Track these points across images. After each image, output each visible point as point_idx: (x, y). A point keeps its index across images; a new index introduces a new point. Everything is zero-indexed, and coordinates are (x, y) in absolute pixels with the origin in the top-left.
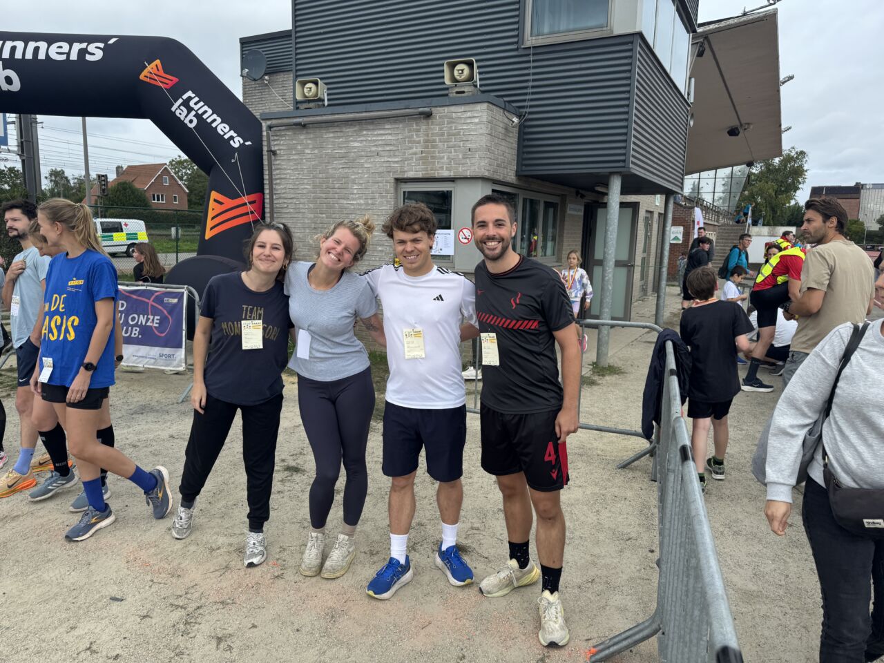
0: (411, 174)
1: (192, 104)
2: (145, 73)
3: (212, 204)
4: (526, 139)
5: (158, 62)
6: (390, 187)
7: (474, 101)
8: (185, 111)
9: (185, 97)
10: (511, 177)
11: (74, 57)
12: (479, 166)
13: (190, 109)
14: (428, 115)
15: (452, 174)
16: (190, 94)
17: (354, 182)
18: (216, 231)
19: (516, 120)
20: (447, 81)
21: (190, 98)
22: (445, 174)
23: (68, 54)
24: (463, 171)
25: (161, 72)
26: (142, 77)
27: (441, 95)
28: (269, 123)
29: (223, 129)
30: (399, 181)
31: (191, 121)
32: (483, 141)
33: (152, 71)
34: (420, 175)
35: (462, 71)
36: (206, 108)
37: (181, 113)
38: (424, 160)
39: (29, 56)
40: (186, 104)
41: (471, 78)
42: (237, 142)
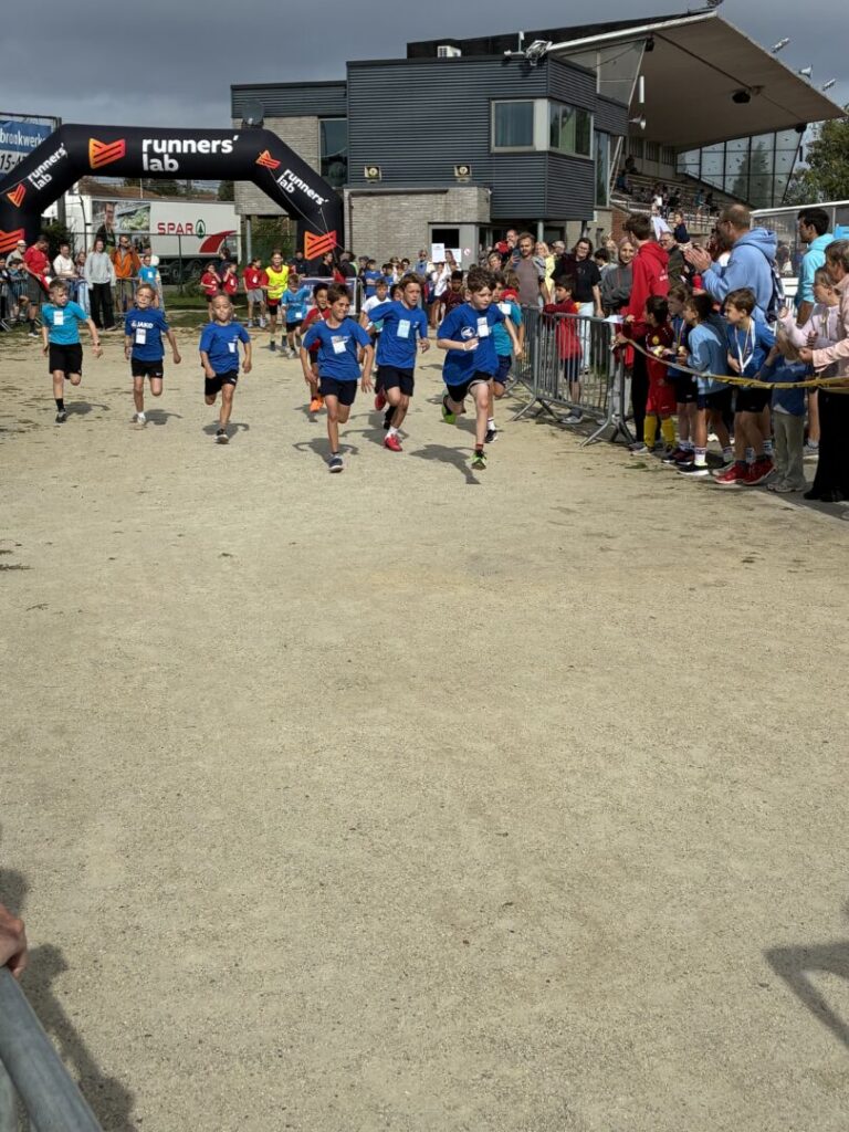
0: (435, 221)
1: (290, 178)
2: (260, 159)
3: (306, 240)
4: (493, 200)
5: (267, 152)
6: (426, 227)
7: (470, 185)
8: (286, 183)
9: (286, 173)
10: (488, 220)
11: (214, 150)
12: (474, 217)
13: (289, 181)
14: (445, 192)
15: (459, 221)
16: (288, 171)
17: (403, 224)
18: (311, 257)
19: (490, 192)
20: (457, 175)
21: (288, 175)
22: (456, 220)
24: (465, 219)
25: (270, 159)
26: (258, 162)
27: (453, 180)
28: (351, 190)
29: (310, 193)
30: (430, 223)
31: (290, 189)
32: (476, 205)
33: (264, 157)
34: (442, 221)
35: (464, 170)
36: (299, 180)
37: (283, 184)
38: (445, 213)
40: (286, 178)
41: (468, 173)
42: (320, 201)
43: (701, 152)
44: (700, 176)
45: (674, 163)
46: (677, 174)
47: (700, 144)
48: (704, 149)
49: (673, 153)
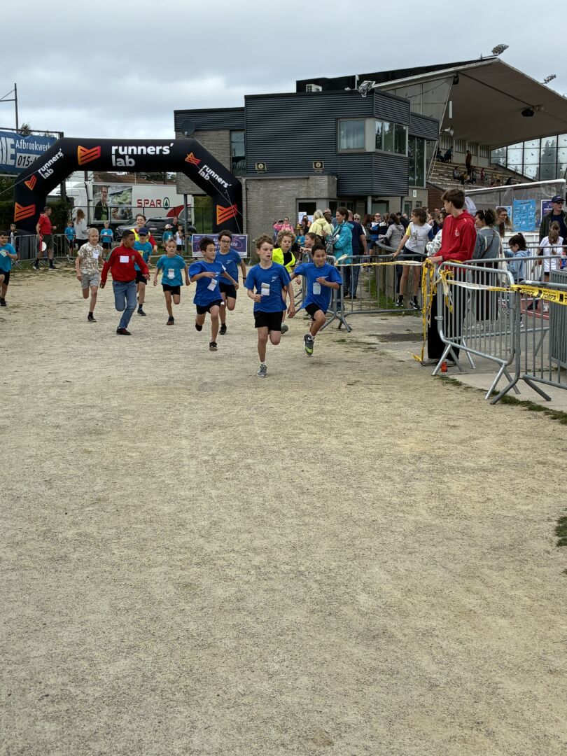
0: (302, 197)
1: (207, 170)
2: (187, 158)
3: (218, 210)
4: (339, 185)
5: (192, 154)
6: (294, 201)
7: (323, 174)
8: (204, 174)
9: (204, 167)
10: (335, 197)
11: (158, 153)
12: (325, 195)
13: (206, 173)
14: (308, 178)
15: (316, 197)
16: (205, 166)
17: (280, 199)
18: (221, 222)
19: (336, 179)
20: (314, 168)
21: (206, 168)
22: (314, 197)
23: (155, 152)
24: (319, 196)
25: (193, 158)
26: (186, 160)
27: (312, 172)
28: (247, 178)
29: (220, 180)
30: (297, 199)
31: (207, 177)
32: (327, 187)
33: (190, 157)
34: (305, 197)
35: (318, 165)
36: (212, 172)
37: (203, 174)
38: (307, 193)
39: (139, 153)
40: (204, 170)
41: (322, 167)
42: (226, 185)
43: (507, 149)
44: (507, 165)
45: (489, 157)
46: (491, 164)
47: (507, 143)
48: (509, 147)
49: (488, 149)
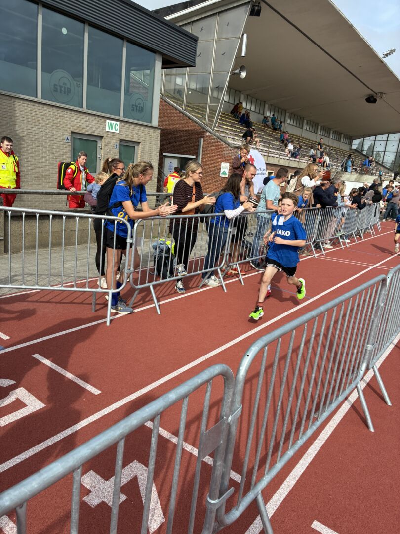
43: (364, 140)
44: (362, 151)
45: (351, 144)
46: (351, 149)
47: (364, 136)
48: (365, 139)
49: (350, 139)
